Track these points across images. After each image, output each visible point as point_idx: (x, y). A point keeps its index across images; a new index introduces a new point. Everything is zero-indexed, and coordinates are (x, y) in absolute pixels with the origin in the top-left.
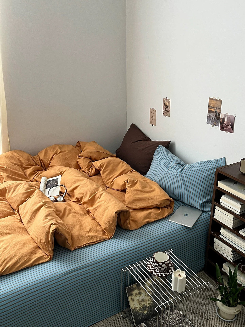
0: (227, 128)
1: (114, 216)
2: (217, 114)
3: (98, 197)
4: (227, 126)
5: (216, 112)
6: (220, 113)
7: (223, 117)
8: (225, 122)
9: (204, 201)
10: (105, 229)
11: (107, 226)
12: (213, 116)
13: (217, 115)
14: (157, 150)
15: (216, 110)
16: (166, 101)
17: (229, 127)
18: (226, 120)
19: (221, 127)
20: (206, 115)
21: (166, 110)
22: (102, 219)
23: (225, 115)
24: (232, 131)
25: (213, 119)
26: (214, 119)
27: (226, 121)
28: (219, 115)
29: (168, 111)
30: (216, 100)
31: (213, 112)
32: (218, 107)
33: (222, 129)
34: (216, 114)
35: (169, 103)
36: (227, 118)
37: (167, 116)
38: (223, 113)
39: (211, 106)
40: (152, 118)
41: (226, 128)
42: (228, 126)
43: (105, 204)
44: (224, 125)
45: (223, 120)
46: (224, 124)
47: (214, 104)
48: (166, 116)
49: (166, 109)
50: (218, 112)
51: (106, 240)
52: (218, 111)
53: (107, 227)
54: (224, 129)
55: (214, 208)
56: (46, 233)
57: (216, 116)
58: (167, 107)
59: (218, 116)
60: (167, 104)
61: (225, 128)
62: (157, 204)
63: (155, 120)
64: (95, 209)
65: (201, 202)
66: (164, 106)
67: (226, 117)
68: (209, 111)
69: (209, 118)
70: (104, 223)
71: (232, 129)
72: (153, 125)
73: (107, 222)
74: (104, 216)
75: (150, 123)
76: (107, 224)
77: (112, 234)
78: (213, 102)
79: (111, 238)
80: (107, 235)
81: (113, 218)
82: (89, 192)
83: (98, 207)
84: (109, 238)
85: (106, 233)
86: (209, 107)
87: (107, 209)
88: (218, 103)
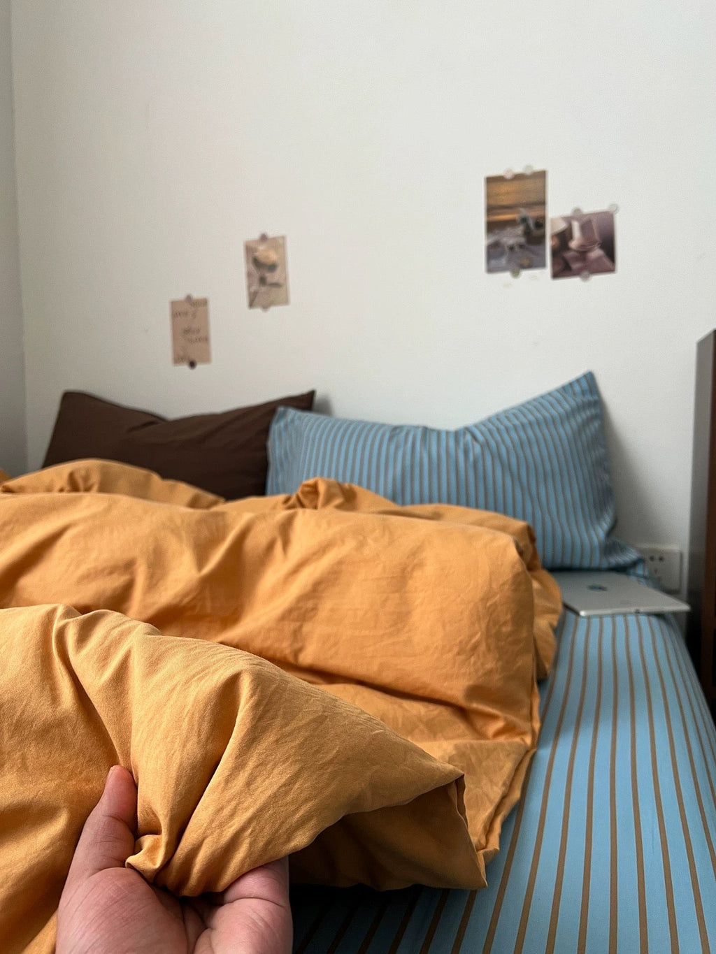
0: (585, 260)
2: (532, 226)
3: (270, 547)
4: (583, 253)
5: (524, 220)
6: (543, 218)
7: (562, 226)
8: (574, 244)
9: (605, 527)
10: (475, 692)
12: (512, 237)
13: (530, 230)
15: (524, 212)
16: (261, 248)
17: (597, 253)
18: (577, 234)
19: (556, 267)
20: (481, 240)
21: (268, 281)
22: (409, 641)
23: (568, 220)
24: (611, 266)
25: (517, 249)
26: (521, 246)
27: (578, 239)
28: (540, 224)
29: (277, 285)
30: (518, 177)
31: (512, 223)
32: (531, 201)
33: (563, 269)
34: (527, 228)
35: (280, 251)
36: (581, 226)
37: (271, 304)
38: (557, 211)
39: (502, 203)
40: (188, 336)
41: (580, 264)
42: (589, 254)
43: (371, 547)
44: (568, 255)
45: (564, 237)
46: (571, 249)
47: (507, 195)
48: (266, 308)
49: (263, 281)
50: (534, 218)
51: (529, 760)
52: (532, 214)
54: (571, 270)
57: (527, 233)
58: (272, 267)
60: (268, 257)
61: (575, 266)
63: (207, 340)
64: (295, 614)
66: (252, 268)
67: (576, 225)
68: (491, 227)
69: (494, 251)
70: (450, 655)
71: (606, 261)
72: (192, 365)
73: (474, 640)
74: (416, 617)
75: (178, 359)
76: (483, 647)
77: (525, 711)
78: (504, 188)
79: (538, 741)
80: (509, 729)
81: (515, 590)
82: (179, 536)
83: (316, 591)
84: (528, 740)
85: (494, 717)
86: (490, 209)
87: (421, 565)
88: (530, 185)
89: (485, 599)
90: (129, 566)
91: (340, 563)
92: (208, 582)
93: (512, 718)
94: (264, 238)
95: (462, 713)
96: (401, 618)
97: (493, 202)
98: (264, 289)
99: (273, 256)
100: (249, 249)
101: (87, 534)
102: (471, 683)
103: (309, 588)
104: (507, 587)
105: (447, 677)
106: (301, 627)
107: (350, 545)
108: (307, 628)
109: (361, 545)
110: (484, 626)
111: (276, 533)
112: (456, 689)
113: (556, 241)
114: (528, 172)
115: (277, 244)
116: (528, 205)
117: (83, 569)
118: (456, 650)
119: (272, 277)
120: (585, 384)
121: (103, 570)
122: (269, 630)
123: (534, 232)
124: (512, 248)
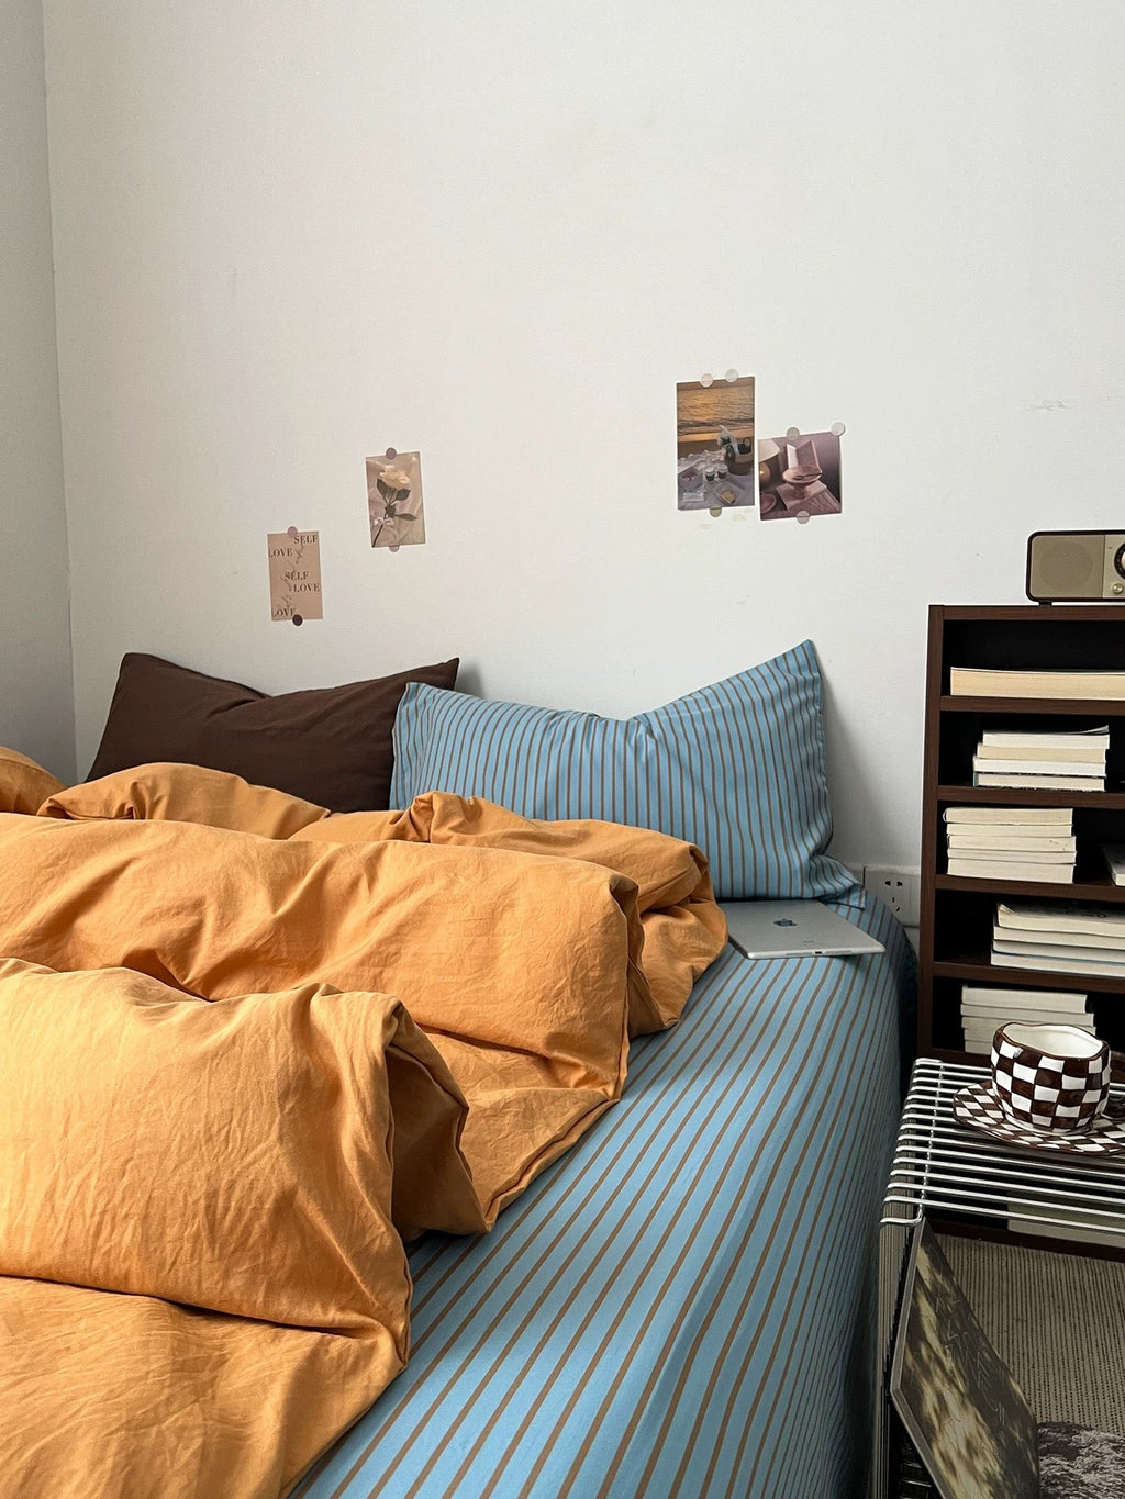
0: (802, 496)
1: (610, 916)
2: (737, 450)
3: (355, 884)
4: (800, 487)
5: (726, 441)
6: (752, 439)
7: (775, 451)
8: (788, 475)
9: (811, 845)
10: (555, 1040)
11: (572, 1013)
12: (712, 463)
13: (734, 455)
14: (411, 705)
15: (726, 432)
16: (388, 467)
17: (818, 487)
18: (792, 461)
19: (766, 505)
20: (672, 467)
21: (398, 511)
22: (494, 987)
23: (779, 441)
24: (835, 505)
25: (717, 479)
26: (721, 476)
27: (793, 468)
28: (746, 448)
29: (409, 517)
30: (718, 385)
31: (710, 445)
32: (735, 416)
33: (775, 507)
34: (730, 450)
35: (413, 472)
36: (797, 451)
37: (403, 542)
38: (767, 433)
39: (696, 418)
40: (290, 581)
41: (797, 501)
42: (808, 488)
43: (462, 886)
44: (781, 489)
45: (776, 465)
46: (784, 482)
47: (704, 407)
48: (394, 547)
49: (390, 511)
50: (738, 439)
51: (604, 1109)
52: (736, 434)
53: (575, 1018)
54: (785, 508)
55: (942, 826)
56: (284, 1097)
57: (729, 459)
58: (403, 494)
59: (740, 458)
60: (396, 480)
61: (789, 504)
62: (665, 879)
63: (317, 587)
64: (376, 959)
65: (805, 855)
66: (378, 495)
67: (791, 450)
68: (684, 450)
69: (687, 481)
70: (533, 1002)
71: (829, 497)
72: (298, 620)
73: (559, 985)
74: (501, 963)
75: (278, 614)
76: (567, 993)
77: (612, 1060)
78: (701, 399)
79: (623, 1091)
80: (589, 1079)
81: (606, 932)
82: (253, 873)
83: (399, 933)
84: (610, 1090)
85: (575, 1066)
86: (682, 427)
87: (511, 906)
88: (735, 395)
89: (573, 942)
90: (198, 905)
91: (427, 903)
92: (282, 923)
93: (596, 1068)
94: (391, 453)
95: (546, 1063)
96: (486, 963)
97: (687, 418)
98: (392, 522)
99: (404, 480)
100: (372, 469)
101: (152, 870)
102: (552, 1030)
103: (392, 929)
104: (596, 929)
105: (528, 1025)
106: (382, 972)
107: (440, 882)
108: (388, 974)
109: (452, 882)
110: (569, 971)
111: (362, 870)
112: (536, 1038)
113: (766, 471)
114: (731, 379)
115: (410, 463)
116: (731, 423)
117: (147, 909)
118: (539, 996)
119: (402, 507)
120: (802, 659)
121: (169, 910)
122: (347, 975)
123: (739, 458)
124: (710, 478)
